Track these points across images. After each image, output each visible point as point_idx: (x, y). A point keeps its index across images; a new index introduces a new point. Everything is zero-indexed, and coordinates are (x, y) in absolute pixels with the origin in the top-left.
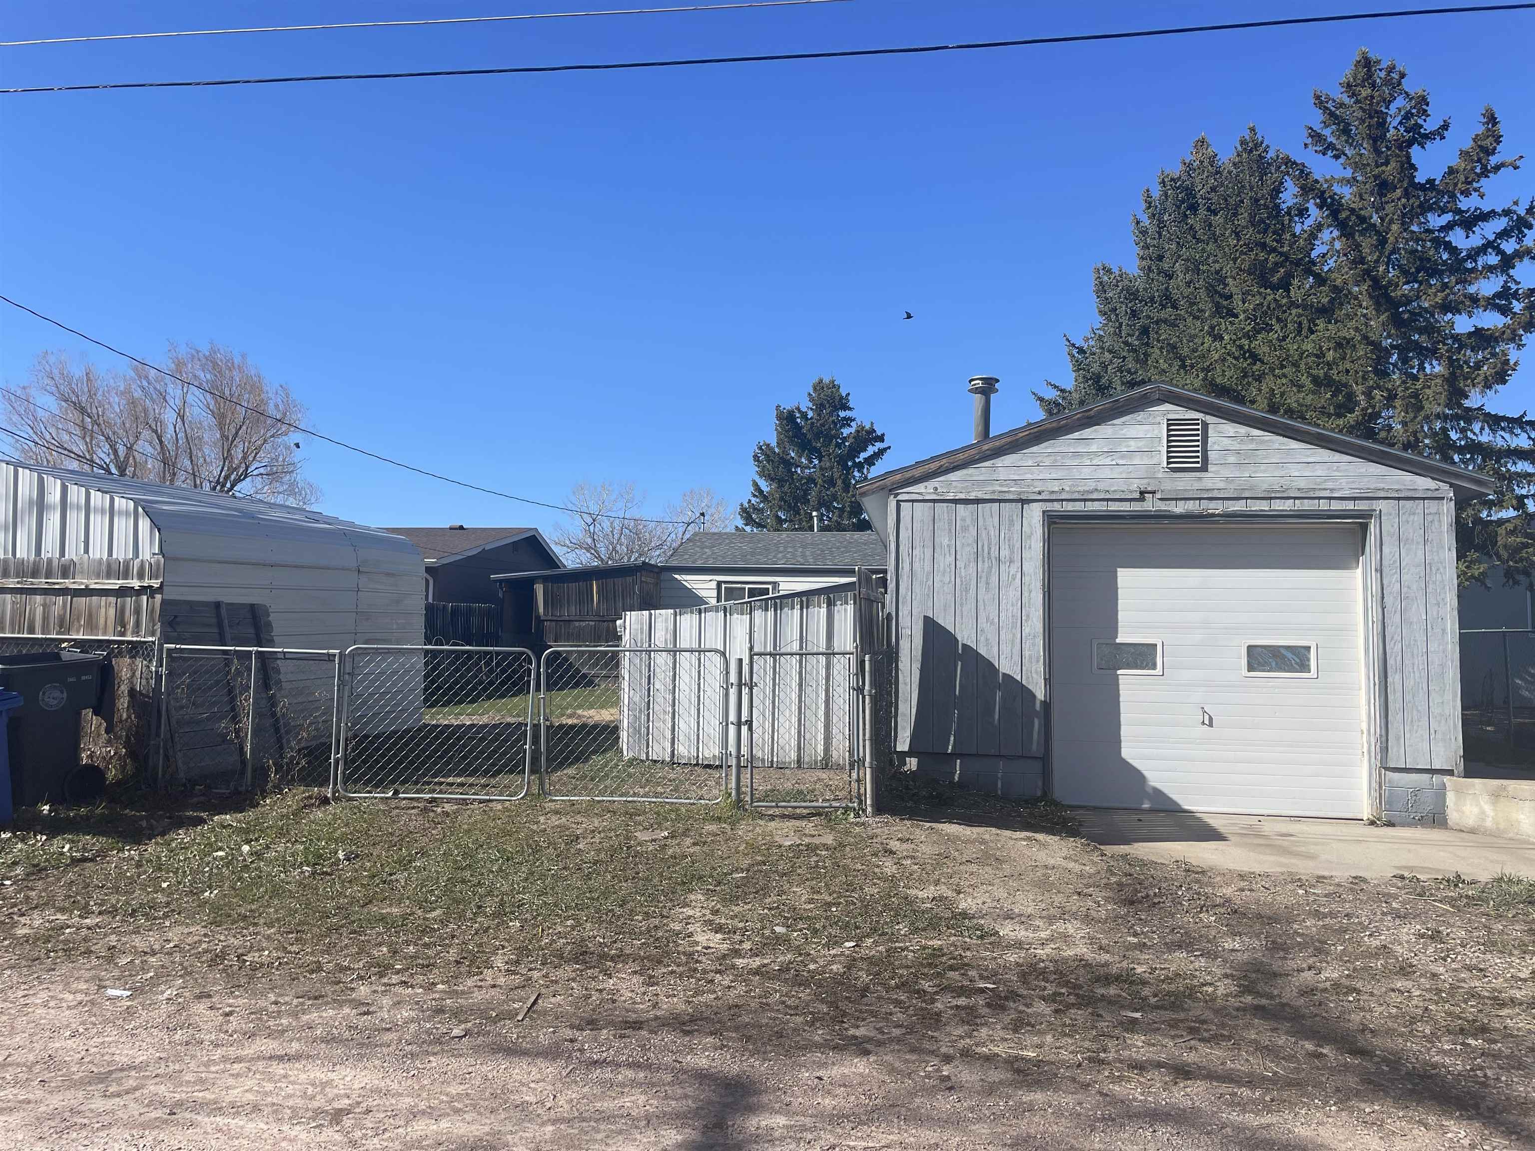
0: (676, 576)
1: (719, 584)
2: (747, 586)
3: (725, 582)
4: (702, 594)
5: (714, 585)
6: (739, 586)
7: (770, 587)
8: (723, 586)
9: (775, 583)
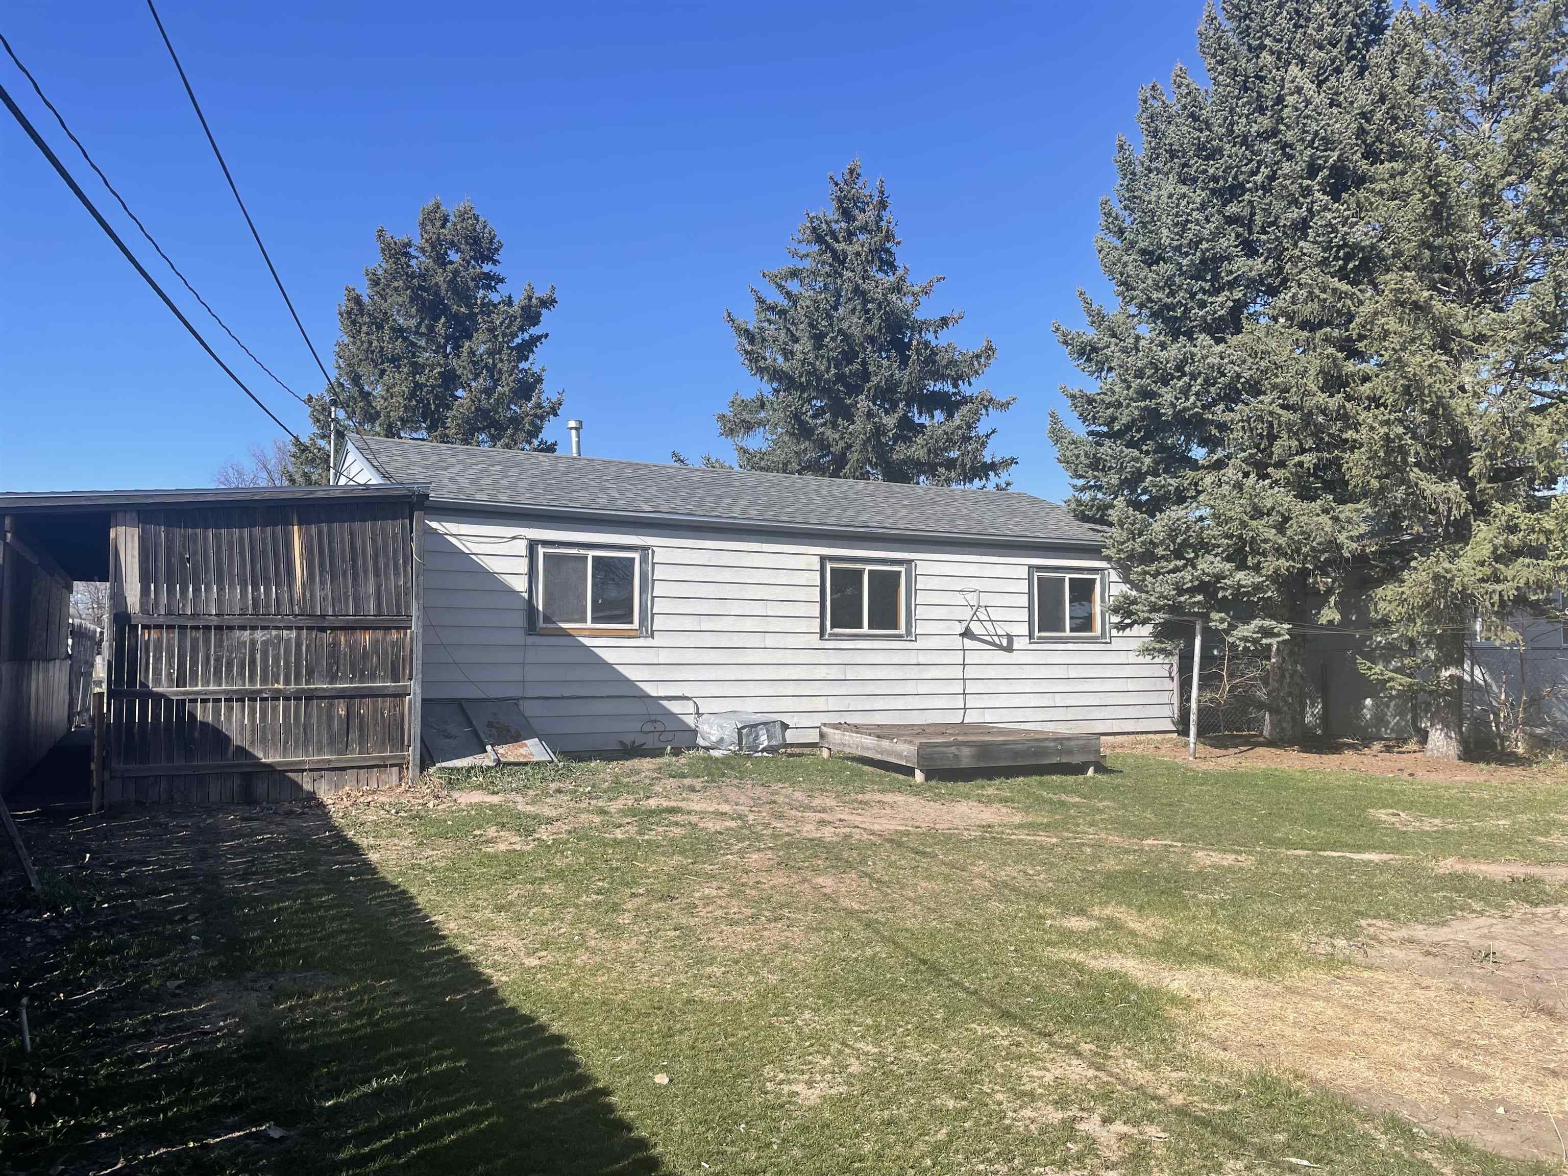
0: (434, 525)
1: (532, 545)
2: (591, 553)
3: (545, 543)
4: (494, 565)
5: (521, 547)
6: (574, 551)
7: (636, 556)
8: (541, 551)
9: (645, 549)
